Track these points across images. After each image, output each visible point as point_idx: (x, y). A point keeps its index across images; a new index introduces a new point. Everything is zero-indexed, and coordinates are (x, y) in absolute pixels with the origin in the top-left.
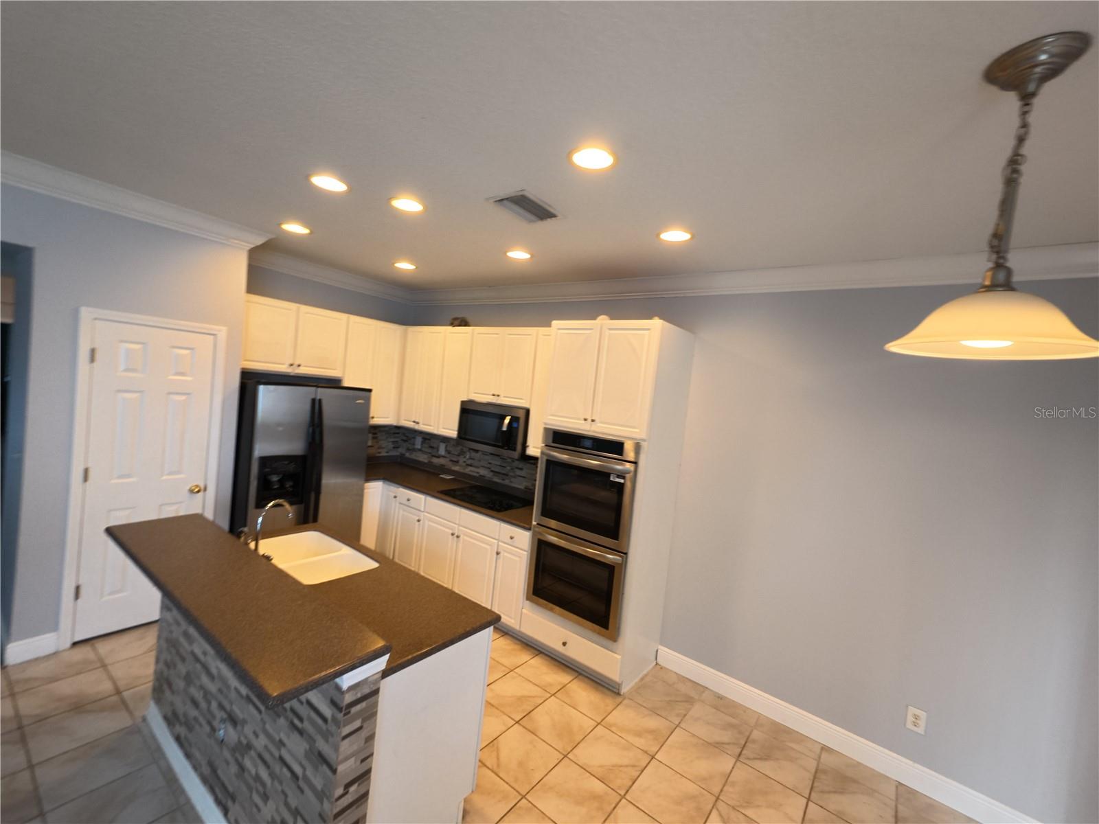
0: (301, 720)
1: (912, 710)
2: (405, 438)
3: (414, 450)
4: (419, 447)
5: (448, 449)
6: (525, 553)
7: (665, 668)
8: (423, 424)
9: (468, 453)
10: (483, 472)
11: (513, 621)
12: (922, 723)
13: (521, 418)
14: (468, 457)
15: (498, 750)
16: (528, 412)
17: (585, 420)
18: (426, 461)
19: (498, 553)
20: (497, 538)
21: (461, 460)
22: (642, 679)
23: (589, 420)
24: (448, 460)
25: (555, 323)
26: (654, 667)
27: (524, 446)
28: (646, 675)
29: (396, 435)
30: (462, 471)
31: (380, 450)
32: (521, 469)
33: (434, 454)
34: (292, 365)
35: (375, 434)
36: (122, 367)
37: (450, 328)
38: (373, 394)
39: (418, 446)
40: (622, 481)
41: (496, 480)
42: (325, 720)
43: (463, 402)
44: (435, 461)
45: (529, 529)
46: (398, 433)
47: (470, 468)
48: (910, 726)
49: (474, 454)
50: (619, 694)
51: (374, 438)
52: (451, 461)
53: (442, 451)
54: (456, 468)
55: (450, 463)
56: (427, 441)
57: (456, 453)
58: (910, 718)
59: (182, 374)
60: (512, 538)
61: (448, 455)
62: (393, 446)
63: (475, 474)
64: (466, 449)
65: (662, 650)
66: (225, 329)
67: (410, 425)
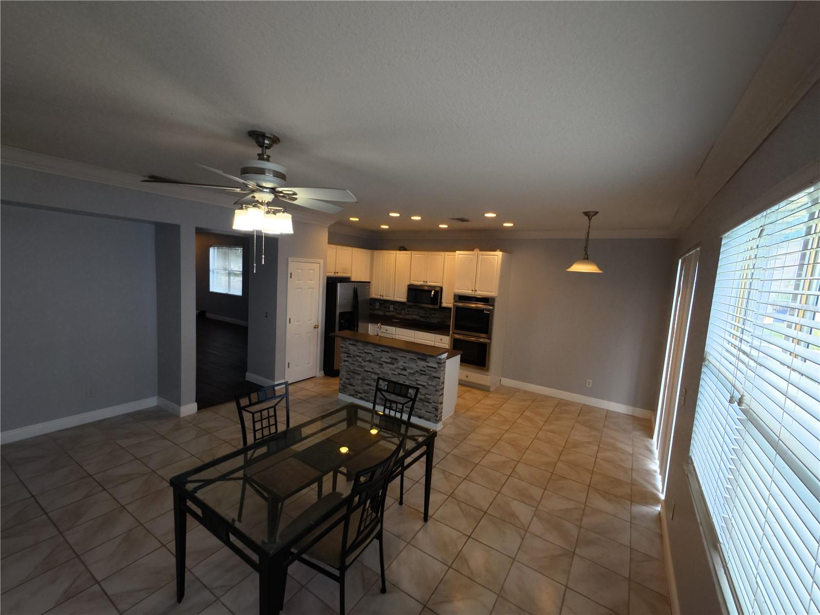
1: (588, 380)
3: (375, 309)
4: (378, 308)
5: (395, 307)
7: (504, 386)
10: (414, 317)
12: (591, 384)
13: (439, 292)
14: (406, 311)
16: (441, 288)
17: (472, 290)
18: (382, 314)
21: (403, 312)
22: (497, 387)
23: (474, 291)
25: (457, 252)
26: (500, 385)
27: (441, 303)
30: (404, 317)
32: (435, 314)
33: (386, 311)
34: (335, 273)
36: (297, 279)
37: (398, 252)
38: (371, 284)
40: (489, 312)
41: (422, 320)
42: (435, 368)
43: (409, 285)
44: (388, 314)
45: (449, 336)
47: (408, 316)
49: (409, 309)
50: (489, 391)
52: (397, 313)
53: (392, 308)
54: (401, 316)
55: (396, 314)
56: (382, 305)
57: (400, 310)
58: (588, 383)
59: (311, 280)
60: (441, 340)
61: (395, 311)
63: (411, 318)
64: (405, 307)
65: (502, 378)
66: (322, 260)
67: (378, 297)
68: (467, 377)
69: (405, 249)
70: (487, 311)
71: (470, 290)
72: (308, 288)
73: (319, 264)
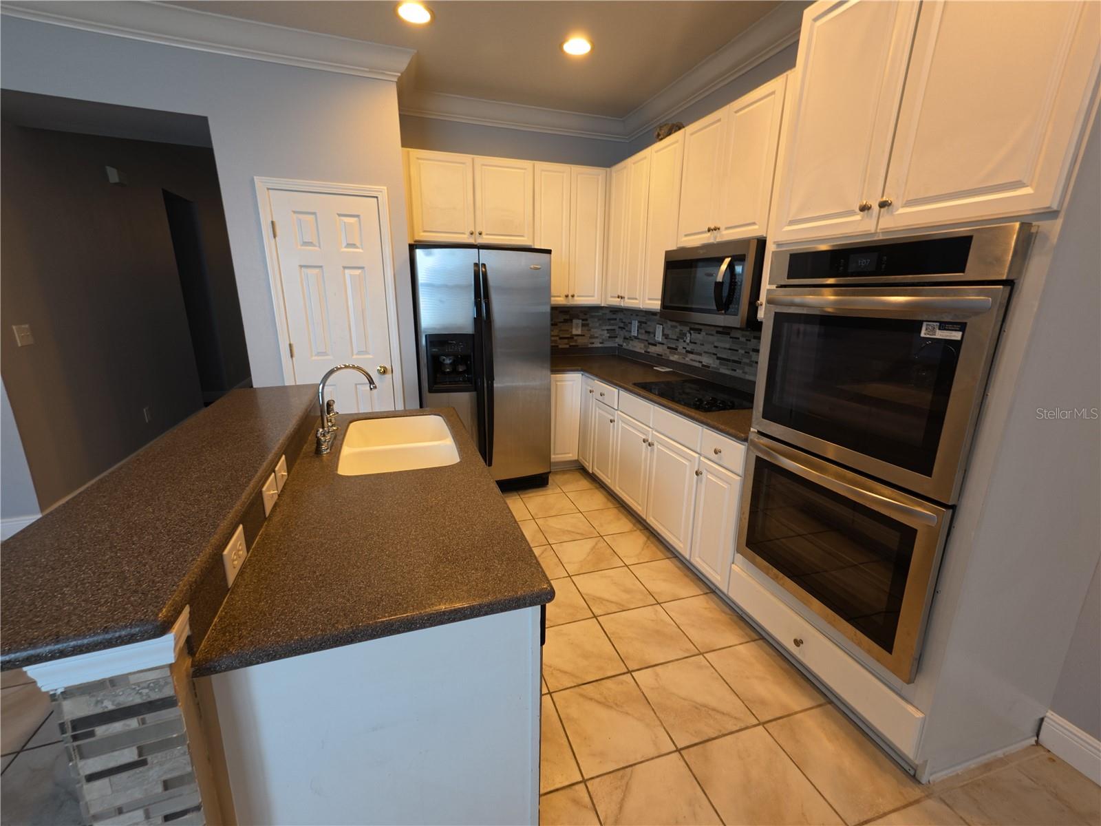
2: (622, 325)
3: (631, 338)
5: (665, 332)
6: (739, 478)
8: (629, 298)
9: (688, 335)
10: (706, 360)
11: (719, 578)
14: (688, 341)
16: (761, 243)
17: (864, 208)
18: (642, 351)
19: (697, 473)
20: (698, 451)
21: (681, 345)
22: (987, 767)
23: (876, 207)
24: (665, 347)
26: (1027, 750)
29: (612, 322)
30: (682, 361)
31: (593, 340)
33: (651, 341)
34: (472, 233)
35: (586, 320)
37: (657, 145)
38: (554, 255)
39: (634, 333)
40: (957, 336)
41: (724, 370)
43: (667, 253)
44: (652, 349)
45: (746, 440)
46: (616, 319)
47: (691, 356)
49: (695, 336)
50: (916, 781)
51: (583, 325)
52: (668, 348)
53: (658, 336)
54: (674, 358)
55: (668, 351)
56: (643, 325)
57: (675, 338)
59: (354, 246)
60: (717, 452)
61: (666, 341)
62: (608, 335)
63: (697, 364)
64: (686, 329)
66: (385, 188)
68: (799, 643)
69: (679, 127)
70: (943, 326)
71: (852, 213)
72: (345, 268)
73: (375, 199)
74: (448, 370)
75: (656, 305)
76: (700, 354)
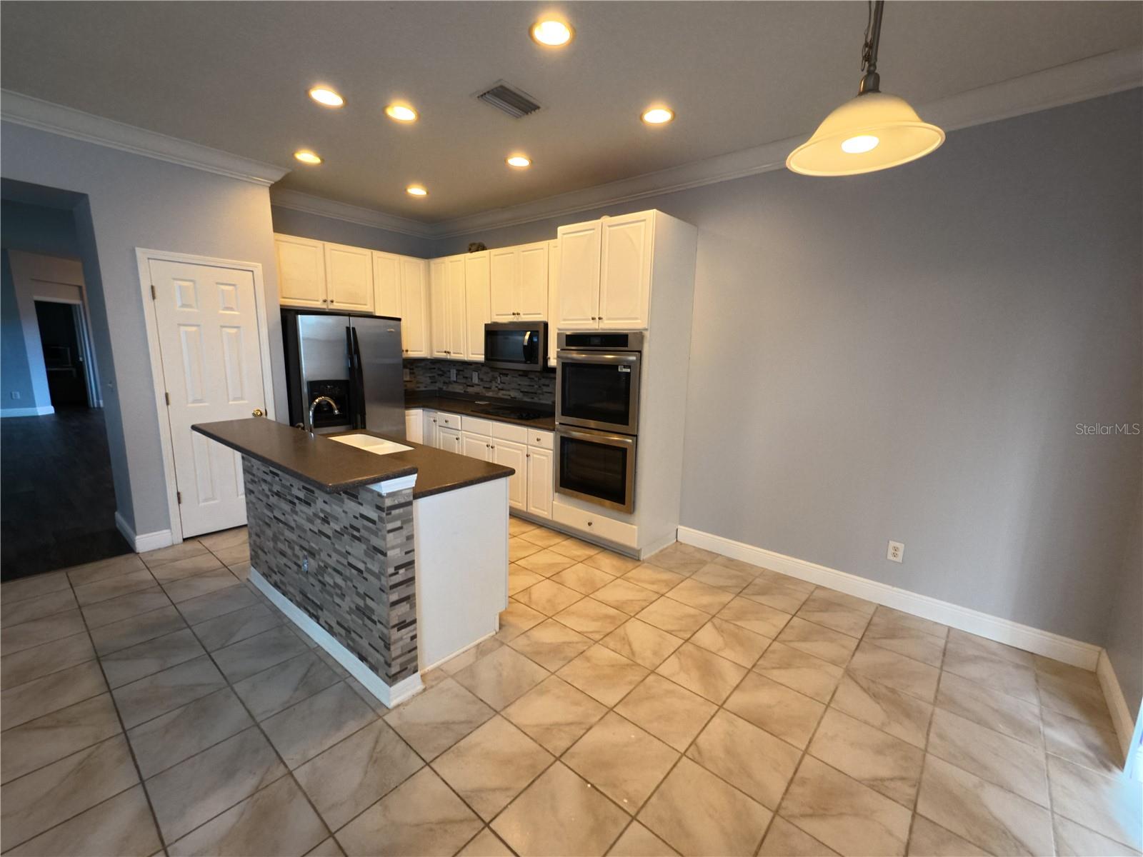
0: (358, 530)
1: (892, 544)
2: (440, 373)
3: (450, 383)
4: (455, 380)
5: (481, 377)
6: (551, 452)
7: (684, 544)
8: (454, 353)
9: (499, 378)
10: (513, 394)
11: (546, 513)
12: (900, 554)
13: (540, 330)
14: (499, 382)
15: (530, 594)
16: (546, 325)
17: (593, 319)
18: (462, 392)
19: (527, 456)
20: (526, 442)
21: (494, 385)
22: (661, 551)
23: (597, 319)
24: (481, 387)
25: (561, 229)
26: (674, 544)
27: (546, 359)
28: (666, 549)
29: (433, 370)
30: (496, 396)
31: (418, 385)
32: (548, 386)
33: (469, 384)
34: (325, 301)
35: (413, 369)
36: (179, 304)
37: (469, 255)
38: (403, 322)
39: (454, 378)
40: (629, 370)
41: (526, 399)
43: (486, 325)
44: (470, 390)
45: (554, 430)
46: (434, 368)
47: (504, 392)
48: (890, 557)
49: (504, 379)
50: (639, 560)
51: (411, 373)
52: (484, 388)
53: (475, 380)
54: (490, 394)
55: (484, 390)
56: (461, 372)
57: (488, 380)
58: (891, 551)
59: (231, 309)
60: (538, 440)
61: (481, 383)
62: (430, 381)
63: (509, 397)
64: (496, 374)
65: (681, 528)
66: (260, 265)
67: (442, 355)
68: (590, 524)
70: (625, 367)
71: (588, 320)
72: (222, 327)
73: (251, 273)
74: (325, 409)
75: (480, 357)
76: (509, 390)
